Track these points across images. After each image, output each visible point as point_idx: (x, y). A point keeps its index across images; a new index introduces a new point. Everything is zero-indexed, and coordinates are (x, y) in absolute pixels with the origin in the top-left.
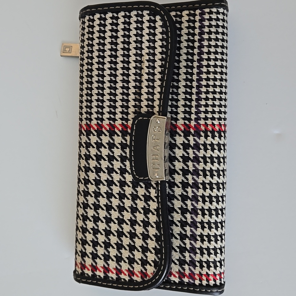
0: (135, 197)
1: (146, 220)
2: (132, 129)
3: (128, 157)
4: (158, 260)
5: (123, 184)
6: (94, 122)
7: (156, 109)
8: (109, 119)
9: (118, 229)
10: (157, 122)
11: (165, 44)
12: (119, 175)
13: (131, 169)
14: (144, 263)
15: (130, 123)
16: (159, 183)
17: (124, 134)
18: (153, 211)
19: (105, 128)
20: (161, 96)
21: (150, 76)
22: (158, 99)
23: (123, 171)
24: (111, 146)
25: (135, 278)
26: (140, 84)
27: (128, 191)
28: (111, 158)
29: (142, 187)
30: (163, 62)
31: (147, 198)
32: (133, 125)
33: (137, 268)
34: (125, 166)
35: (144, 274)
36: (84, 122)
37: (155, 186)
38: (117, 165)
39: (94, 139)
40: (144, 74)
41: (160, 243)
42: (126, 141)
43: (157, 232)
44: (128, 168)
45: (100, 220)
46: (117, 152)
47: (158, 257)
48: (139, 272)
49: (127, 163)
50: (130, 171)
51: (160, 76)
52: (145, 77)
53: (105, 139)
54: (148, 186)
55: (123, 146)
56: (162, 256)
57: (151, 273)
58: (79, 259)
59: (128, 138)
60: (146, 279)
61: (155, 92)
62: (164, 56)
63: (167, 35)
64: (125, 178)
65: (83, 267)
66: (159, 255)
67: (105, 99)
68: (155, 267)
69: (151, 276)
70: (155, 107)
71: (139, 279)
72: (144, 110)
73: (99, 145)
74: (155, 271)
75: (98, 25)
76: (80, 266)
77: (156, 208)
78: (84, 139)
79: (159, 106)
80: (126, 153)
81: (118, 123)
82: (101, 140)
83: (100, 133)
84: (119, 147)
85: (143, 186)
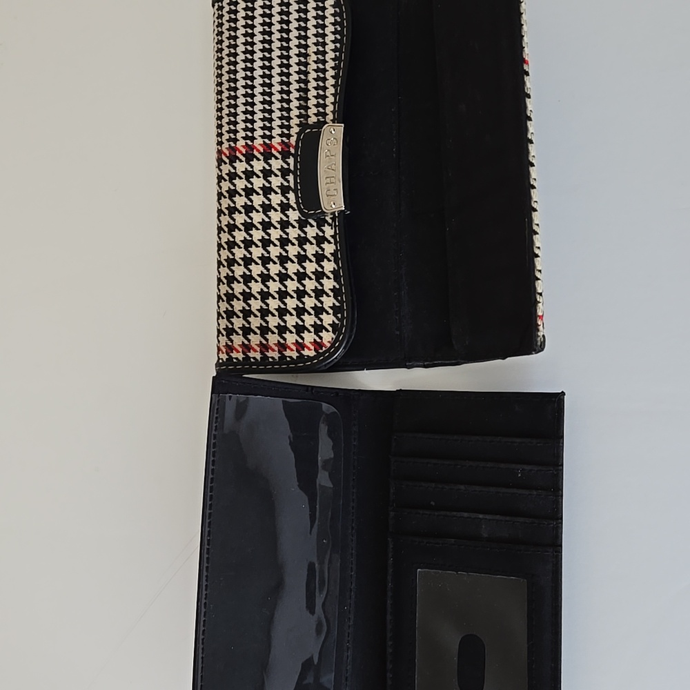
0: (302, 241)
1: (320, 269)
2: (296, 148)
3: (293, 186)
4: (337, 322)
5: (285, 225)
6: (241, 143)
7: (330, 117)
8: (263, 137)
9: (279, 289)
10: (331, 132)
11: (339, 29)
12: (279, 212)
13: (297, 203)
14: (318, 329)
15: (293, 140)
16: (337, 215)
17: (285, 155)
18: (329, 256)
19: (258, 150)
20: (335, 99)
21: (319, 74)
22: (332, 103)
23: (285, 207)
24: (267, 173)
25: (306, 352)
26: (306, 85)
27: (293, 233)
28: (267, 191)
29: (312, 226)
30: (338, 54)
31: (320, 240)
32: (297, 142)
33: (309, 338)
34: (288, 199)
35: (318, 345)
36: (226, 145)
37: (330, 221)
38: (276, 199)
39: (241, 167)
40: (311, 71)
41: (339, 298)
42: (288, 164)
43: (335, 284)
44: (292, 202)
45: (254, 279)
46: (276, 182)
47: (337, 318)
48: (310, 343)
49: (291, 196)
50: (295, 206)
51: (334, 72)
52: (313, 75)
53: (258, 166)
54: (321, 223)
55: (284, 172)
56: (343, 315)
57: (329, 342)
58: (224, 340)
59: (291, 161)
60: (321, 351)
61: (327, 94)
62: (338, 45)
63: (341, 17)
64: (288, 217)
65: (230, 348)
66: (339, 315)
67: (256, 110)
68: (334, 332)
69: (329, 345)
70: (328, 115)
71: (312, 353)
72: (313, 120)
73: (249, 175)
74: (334, 337)
75: (243, 9)
76: (224, 350)
77: (333, 252)
78: (226, 168)
79: (333, 112)
80: (288, 182)
81: (276, 141)
82: (252, 167)
83: (249, 157)
84: (279, 173)
85: (314, 224)
